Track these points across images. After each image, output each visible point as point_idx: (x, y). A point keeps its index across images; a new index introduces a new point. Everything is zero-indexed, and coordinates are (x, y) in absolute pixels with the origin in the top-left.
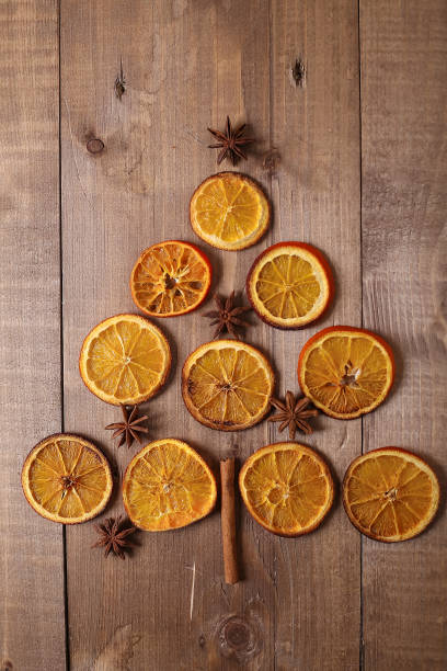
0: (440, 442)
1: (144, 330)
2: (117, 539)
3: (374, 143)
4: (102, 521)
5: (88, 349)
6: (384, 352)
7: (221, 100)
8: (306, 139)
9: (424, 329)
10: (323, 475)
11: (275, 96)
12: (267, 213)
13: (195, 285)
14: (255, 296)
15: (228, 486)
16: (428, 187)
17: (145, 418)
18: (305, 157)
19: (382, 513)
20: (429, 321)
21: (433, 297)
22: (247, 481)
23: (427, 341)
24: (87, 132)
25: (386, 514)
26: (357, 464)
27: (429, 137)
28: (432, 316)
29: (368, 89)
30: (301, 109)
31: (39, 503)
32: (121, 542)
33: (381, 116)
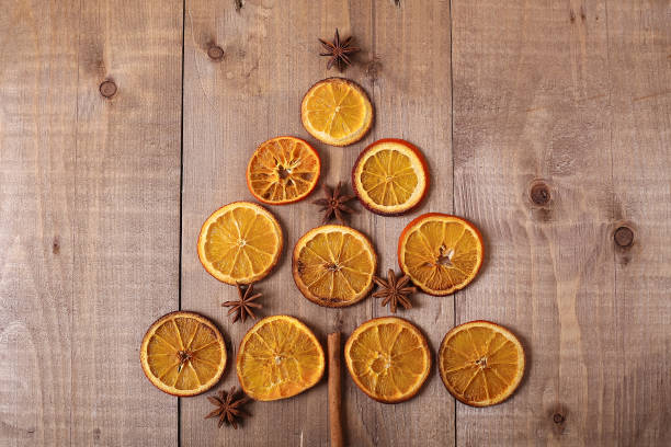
0: (523, 316)
1: (259, 215)
2: (230, 409)
3: (463, 56)
4: (216, 393)
5: (206, 233)
6: (475, 235)
7: (329, 16)
8: (404, 51)
9: (508, 216)
10: (421, 346)
11: (377, 14)
12: (370, 114)
13: (305, 176)
14: (360, 186)
15: (335, 356)
16: (509, 94)
17: (260, 294)
18: (404, 67)
19: (474, 380)
20: (513, 209)
21: (515, 188)
22: (352, 352)
23: (511, 226)
24: (208, 40)
25: (478, 381)
26: (452, 334)
27: (510, 52)
28: (515, 205)
29: (457, 10)
30: (400, 26)
31: (157, 376)
32: (235, 412)
33: (468, 33)
